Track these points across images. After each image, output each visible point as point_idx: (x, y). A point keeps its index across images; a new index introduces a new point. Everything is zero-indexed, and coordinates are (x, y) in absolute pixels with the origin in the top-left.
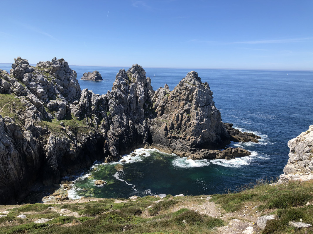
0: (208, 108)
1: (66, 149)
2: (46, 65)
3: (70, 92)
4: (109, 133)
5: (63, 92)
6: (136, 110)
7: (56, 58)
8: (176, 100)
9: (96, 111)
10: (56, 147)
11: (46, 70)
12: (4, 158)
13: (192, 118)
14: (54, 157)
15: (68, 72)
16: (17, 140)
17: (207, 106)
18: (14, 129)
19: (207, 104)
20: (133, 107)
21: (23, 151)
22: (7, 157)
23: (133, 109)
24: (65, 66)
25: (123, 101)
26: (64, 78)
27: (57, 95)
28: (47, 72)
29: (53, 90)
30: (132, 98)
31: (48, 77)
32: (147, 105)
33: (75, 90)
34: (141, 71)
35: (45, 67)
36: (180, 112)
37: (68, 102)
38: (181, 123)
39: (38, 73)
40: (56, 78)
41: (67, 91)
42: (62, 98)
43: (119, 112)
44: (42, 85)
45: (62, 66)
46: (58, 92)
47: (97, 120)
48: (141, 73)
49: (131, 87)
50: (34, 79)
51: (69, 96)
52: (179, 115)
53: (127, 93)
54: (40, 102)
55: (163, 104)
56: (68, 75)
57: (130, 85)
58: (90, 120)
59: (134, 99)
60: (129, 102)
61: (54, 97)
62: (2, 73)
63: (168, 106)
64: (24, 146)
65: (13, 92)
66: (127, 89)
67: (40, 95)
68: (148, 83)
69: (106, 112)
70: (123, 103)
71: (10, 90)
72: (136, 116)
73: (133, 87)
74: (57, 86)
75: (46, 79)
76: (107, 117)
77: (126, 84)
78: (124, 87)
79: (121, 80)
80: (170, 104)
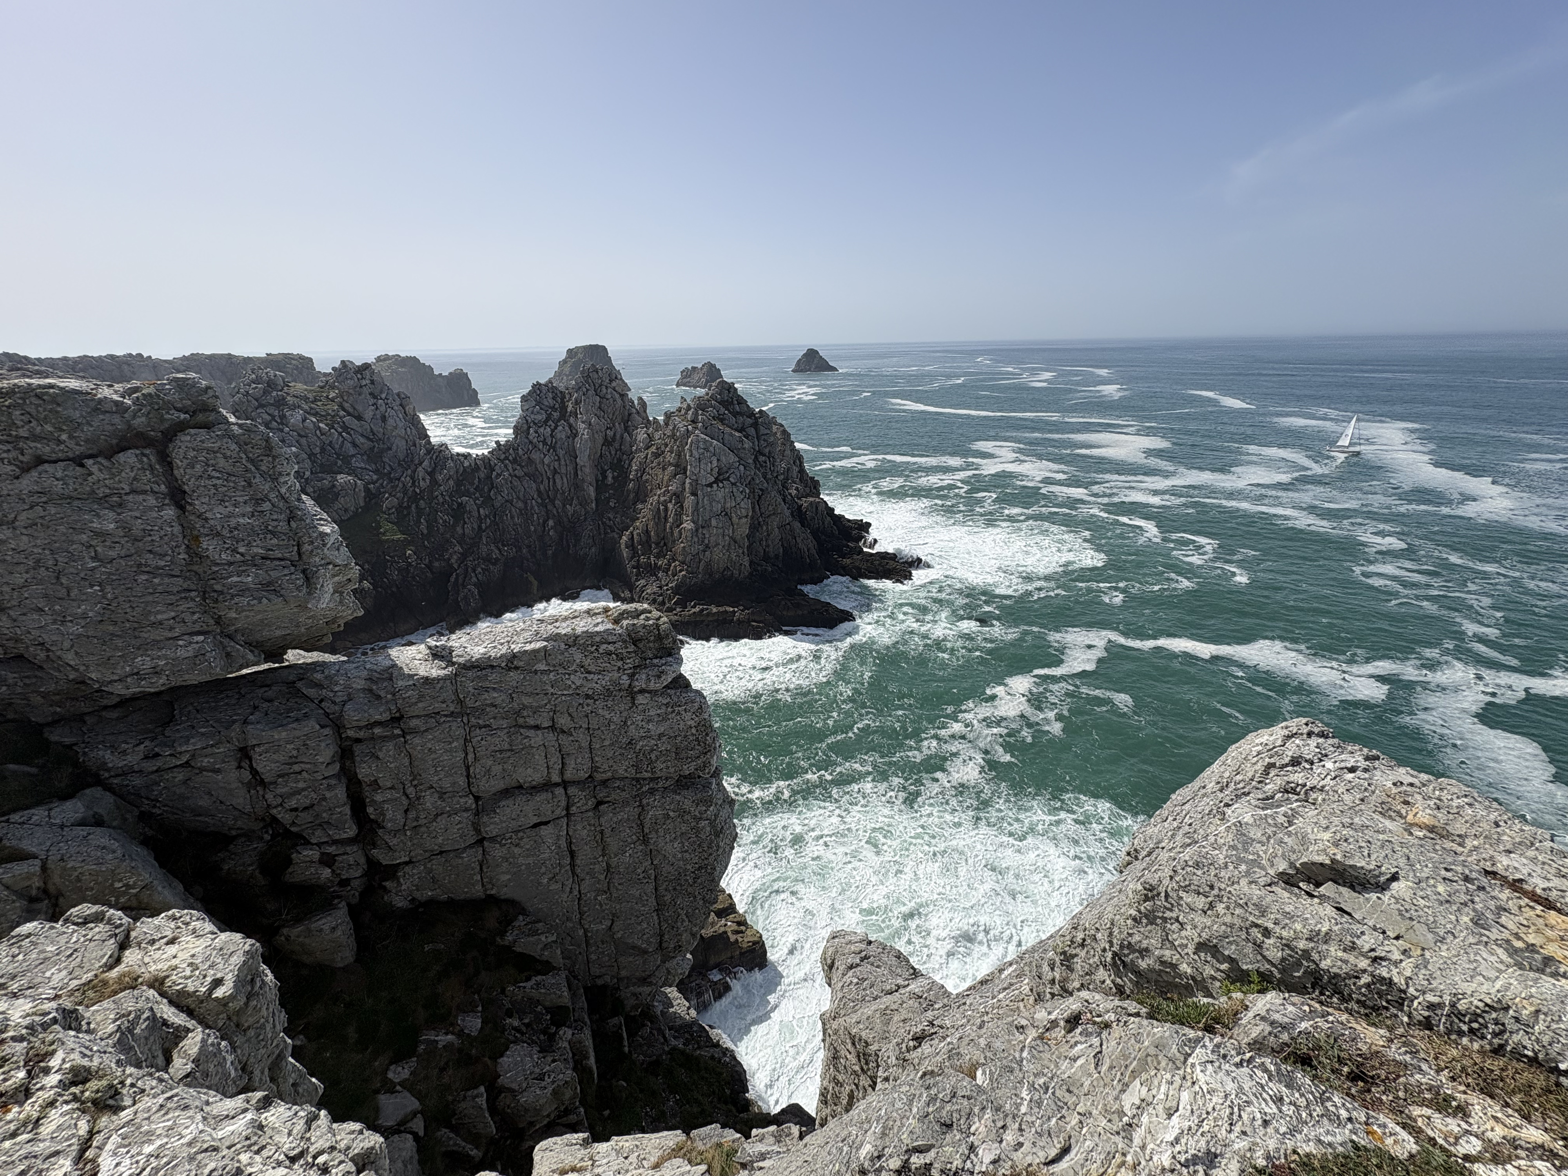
0: (723, 490)
3: (390, 449)
4: (472, 553)
5: (371, 449)
6: (573, 490)
8: (659, 464)
9: (447, 498)
11: (332, 395)
13: (685, 514)
15: (381, 399)
19: (721, 477)
23: (562, 488)
24: (372, 382)
25: (535, 468)
26: (371, 413)
27: (347, 459)
28: (332, 400)
29: (337, 446)
30: (559, 460)
31: (329, 414)
32: (610, 475)
33: (404, 443)
34: (611, 381)
35: (333, 387)
36: (662, 499)
37: (375, 477)
38: (665, 527)
39: (294, 405)
40: (349, 414)
41: (382, 446)
42: (363, 465)
43: (518, 498)
44: (299, 435)
45: (364, 382)
46: (352, 451)
47: (445, 521)
48: (607, 388)
49: (560, 428)
50: (276, 422)
51: (385, 460)
52: (659, 507)
53: (547, 445)
55: (637, 474)
56: (381, 405)
57: (559, 424)
58: (423, 521)
59: (565, 461)
60: (549, 469)
61: (336, 463)
63: (646, 481)
66: (546, 434)
68: (638, 413)
69: (481, 499)
70: (537, 473)
72: (571, 505)
73: (567, 428)
74: (351, 435)
75: (315, 420)
76: (479, 511)
77: (546, 422)
78: (536, 432)
79: (532, 413)
80: (649, 474)
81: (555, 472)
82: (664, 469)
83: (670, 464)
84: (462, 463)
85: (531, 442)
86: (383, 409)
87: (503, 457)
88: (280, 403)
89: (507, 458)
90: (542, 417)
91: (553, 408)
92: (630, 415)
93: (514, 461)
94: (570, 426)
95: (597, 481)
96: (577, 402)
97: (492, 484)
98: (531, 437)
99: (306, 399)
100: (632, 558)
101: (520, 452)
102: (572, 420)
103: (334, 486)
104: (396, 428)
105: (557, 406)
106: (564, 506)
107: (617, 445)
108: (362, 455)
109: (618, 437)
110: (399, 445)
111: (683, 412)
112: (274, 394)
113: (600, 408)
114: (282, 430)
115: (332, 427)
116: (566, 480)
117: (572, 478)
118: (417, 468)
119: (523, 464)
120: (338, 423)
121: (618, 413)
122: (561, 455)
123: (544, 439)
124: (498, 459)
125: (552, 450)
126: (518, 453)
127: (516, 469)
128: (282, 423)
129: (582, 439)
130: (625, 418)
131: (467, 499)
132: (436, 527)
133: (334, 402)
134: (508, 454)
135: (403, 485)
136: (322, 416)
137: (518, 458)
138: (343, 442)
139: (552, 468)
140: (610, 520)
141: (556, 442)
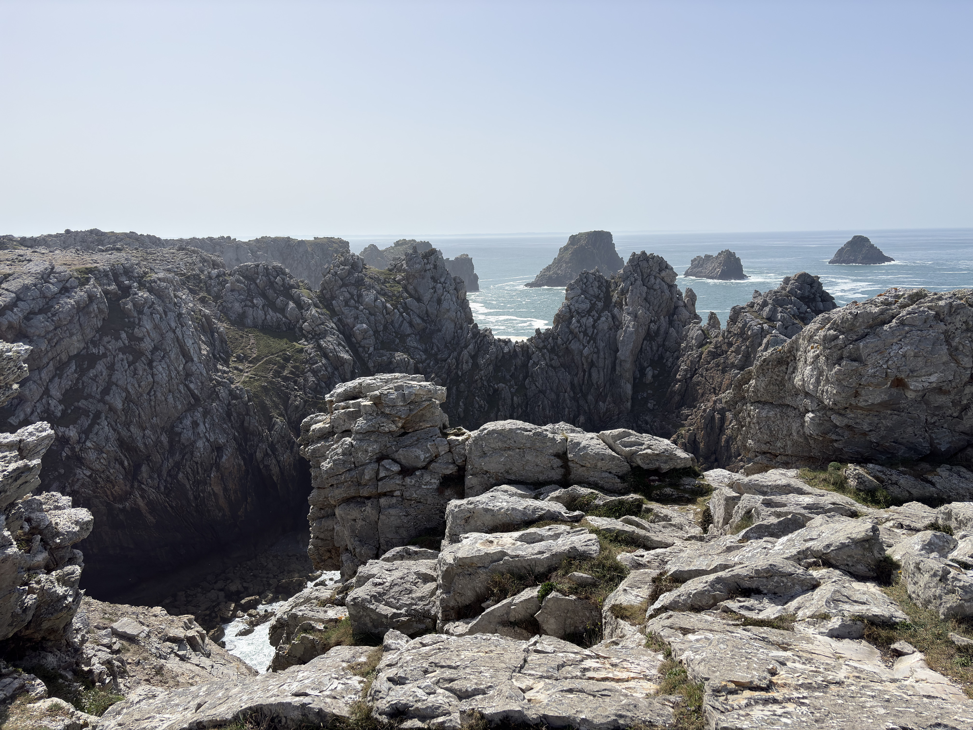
3: (440, 330)
5: (424, 330)
6: (608, 386)
8: (718, 365)
9: (485, 383)
11: (398, 277)
12: (200, 470)
15: (440, 283)
16: (248, 435)
18: (244, 413)
20: (599, 377)
21: (257, 462)
22: (211, 469)
23: (597, 383)
24: (435, 267)
25: (572, 359)
26: (430, 296)
27: (403, 337)
28: (398, 282)
29: (397, 325)
30: (598, 352)
31: (394, 295)
32: (650, 373)
33: (452, 326)
34: (660, 271)
35: (400, 270)
36: (718, 405)
37: (424, 357)
38: (719, 440)
39: (370, 285)
40: (411, 296)
41: (433, 327)
42: (415, 345)
43: (551, 389)
44: (370, 313)
45: (428, 267)
46: (409, 331)
47: (480, 406)
48: (655, 278)
49: (603, 319)
50: (354, 300)
51: (435, 341)
52: (714, 415)
53: (588, 336)
54: (342, 355)
55: (686, 375)
56: (439, 289)
57: (602, 315)
58: (461, 404)
59: (604, 354)
60: (587, 361)
61: (394, 341)
62: (298, 287)
63: (698, 383)
64: (258, 450)
65: (301, 329)
66: (588, 325)
67: (360, 337)
68: (685, 306)
69: (516, 387)
70: (573, 365)
71: (298, 326)
72: (604, 402)
73: (610, 319)
74: (410, 316)
75: (383, 300)
76: (512, 400)
77: (589, 312)
78: (578, 321)
79: (577, 302)
80: (702, 375)
81: (592, 364)
82: (724, 371)
83: (733, 366)
84: (502, 349)
85: (571, 332)
86: (440, 291)
87: (541, 345)
88: (359, 283)
89: (545, 347)
90: (586, 306)
91: (597, 297)
92: (676, 307)
94: (614, 317)
95: (635, 379)
96: (623, 292)
97: (527, 372)
98: (572, 327)
99: (378, 280)
101: (559, 341)
102: (616, 311)
103: (391, 362)
104: (448, 310)
105: (602, 295)
106: (597, 402)
107: (660, 340)
108: (416, 335)
109: (662, 330)
110: (448, 327)
111: (756, 308)
112: (356, 275)
113: (645, 299)
114: (357, 308)
115: (395, 307)
116: (602, 373)
117: (609, 372)
118: (462, 351)
119: (561, 354)
120: (401, 304)
121: (663, 305)
122: (601, 348)
123: (586, 330)
124: (537, 347)
125: (592, 342)
126: (557, 342)
127: (553, 359)
128: (358, 302)
129: (625, 331)
130: (672, 312)
131: (504, 385)
132: (472, 411)
133: (400, 284)
134: (546, 343)
135: (449, 367)
136: (389, 296)
137: (556, 348)
138: (402, 322)
139: (589, 360)
140: (647, 423)
141: (597, 334)
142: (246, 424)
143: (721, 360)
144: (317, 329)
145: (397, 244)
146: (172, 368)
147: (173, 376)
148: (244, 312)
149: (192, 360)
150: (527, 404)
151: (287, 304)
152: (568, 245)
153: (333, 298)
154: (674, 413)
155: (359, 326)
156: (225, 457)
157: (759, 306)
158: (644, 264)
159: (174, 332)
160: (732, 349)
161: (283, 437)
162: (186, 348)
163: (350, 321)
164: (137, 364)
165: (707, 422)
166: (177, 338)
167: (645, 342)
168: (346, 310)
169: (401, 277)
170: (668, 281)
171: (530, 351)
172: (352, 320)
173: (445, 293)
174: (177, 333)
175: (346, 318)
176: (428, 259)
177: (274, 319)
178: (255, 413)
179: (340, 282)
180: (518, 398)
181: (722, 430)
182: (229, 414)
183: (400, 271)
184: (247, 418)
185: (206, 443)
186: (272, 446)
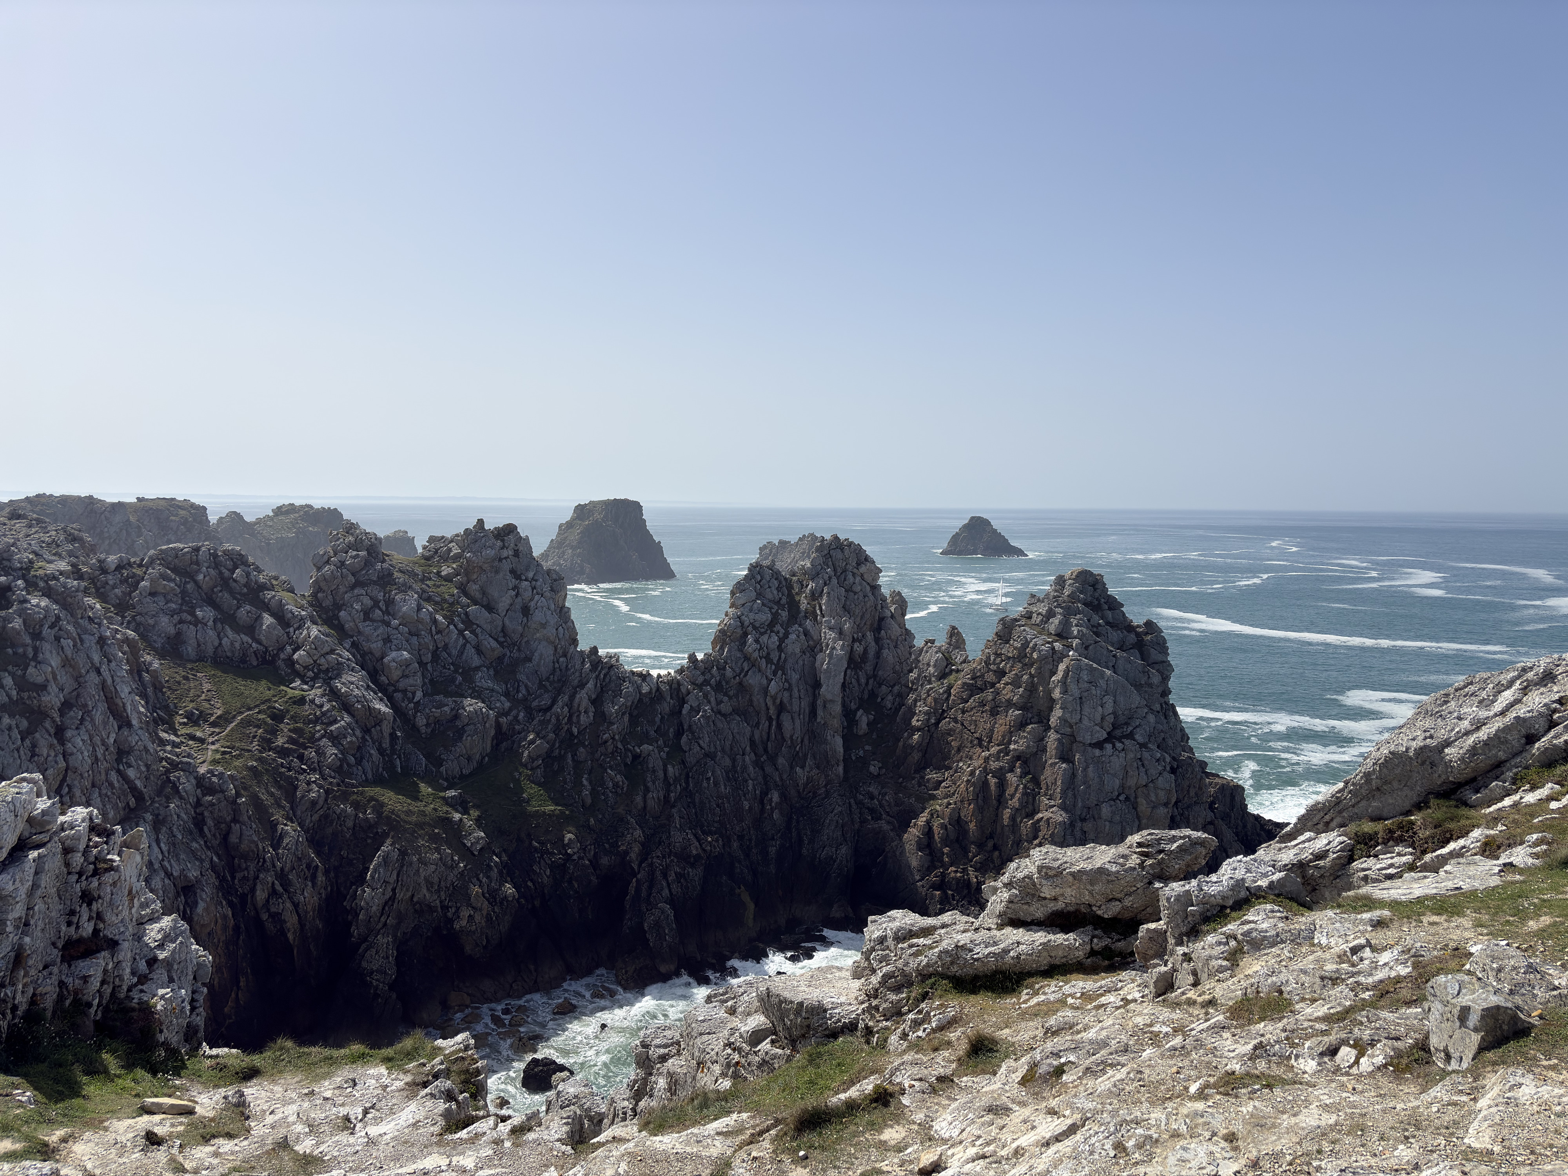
0: (1122, 754)
1: (445, 908)
2: (450, 550)
3: (529, 660)
4: (660, 843)
5: (500, 659)
6: (806, 741)
7: (481, 522)
8: (982, 704)
9: (620, 745)
10: (400, 895)
11: (446, 571)
13: (1046, 795)
14: (383, 940)
15: (526, 580)
16: (236, 860)
17: (1119, 745)
18: (228, 819)
19: (1118, 733)
20: (792, 727)
21: (255, 909)
23: (791, 737)
24: (516, 553)
25: (751, 701)
26: (508, 602)
27: (468, 673)
28: (448, 579)
29: (454, 652)
30: (790, 689)
31: (444, 600)
32: (863, 719)
33: (551, 651)
34: (859, 564)
35: (446, 558)
36: (994, 765)
37: (507, 705)
38: (997, 816)
39: (404, 584)
40: (475, 602)
41: (516, 655)
42: (490, 684)
43: (723, 750)
44: (410, 633)
45: (505, 553)
46: (476, 661)
47: (616, 785)
48: (854, 574)
49: (793, 637)
50: (381, 610)
51: (522, 677)
52: (986, 780)
53: (772, 663)
54: (377, 706)
55: (928, 720)
56: (525, 590)
57: (790, 630)
58: (585, 782)
59: (799, 691)
60: (774, 703)
61: (453, 680)
62: (272, 588)
63: (950, 732)
64: (259, 887)
65: (290, 662)
66: (771, 646)
67: (396, 674)
68: (892, 616)
69: (667, 749)
70: (751, 709)
71: (282, 656)
72: (803, 767)
73: (802, 637)
74: (476, 636)
75: (430, 609)
76: (665, 771)
77: (771, 625)
78: (757, 641)
79: (751, 610)
80: (955, 720)
81: (781, 708)
82: (994, 713)
83: (1010, 704)
84: (639, 688)
85: (747, 658)
86: (528, 594)
87: (701, 679)
88: (386, 580)
89: (706, 682)
90: (765, 617)
91: (779, 604)
92: (882, 619)
93: (718, 688)
94: (806, 633)
95: (844, 729)
96: (815, 596)
97: (682, 725)
98: (748, 650)
99: (413, 575)
100: (930, 869)
101: (729, 672)
102: (809, 624)
103: (456, 717)
104: (544, 626)
105: (784, 601)
106: (792, 768)
107: (869, 667)
108: (488, 668)
109: (870, 654)
110: (544, 654)
112: (379, 566)
113: (844, 606)
114: (388, 624)
115: (451, 622)
116: (798, 722)
117: (807, 719)
118: (575, 693)
119: (731, 693)
120: (459, 616)
121: (867, 616)
122: (794, 682)
123: (768, 654)
124: (693, 683)
125: (780, 672)
126: (724, 675)
127: (722, 702)
128: (387, 612)
129: (831, 656)
130: (875, 625)
131: (651, 748)
132: (603, 794)
133: (451, 581)
134: (708, 676)
135: (558, 719)
136: (436, 603)
137: (724, 683)
138: (464, 645)
139: (778, 701)
140: (872, 798)
141: (786, 660)
142: (233, 839)
143: (989, 695)
144: (323, 660)
145: (280, 511)
146: (97, 740)
147: (99, 756)
148: (179, 634)
149: (129, 725)
150: (687, 776)
151: (259, 618)
152: (573, 519)
153: (338, 607)
154: (913, 778)
155: (394, 654)
156: (201, 905)
157: (1040, 617)
158: (838, 554)
159: (98, 672)
160: (1006, 679)
161: (300, 859)
162: (118, 701)
163: (376, 646)
164: (37, 735)
165: (977, 790)
166: (104, 683)
167: (849, 672)
168: (367, 628)
169: (450, 570)
170: (869, 580)
171: (683, 690)
172: (380, 644)
173: (537, 597)
174: (104, 674)
175: (368, 640)
176: (503, 541)
177: (237, 645)
178: (249, 818)
179: (351, 579)
180: (674, 767)
181: (1001, 800)
182: (199, 822)
183: (446, 560)
184: (236, 828)
185: (167, 881)
186: (282, 876)
